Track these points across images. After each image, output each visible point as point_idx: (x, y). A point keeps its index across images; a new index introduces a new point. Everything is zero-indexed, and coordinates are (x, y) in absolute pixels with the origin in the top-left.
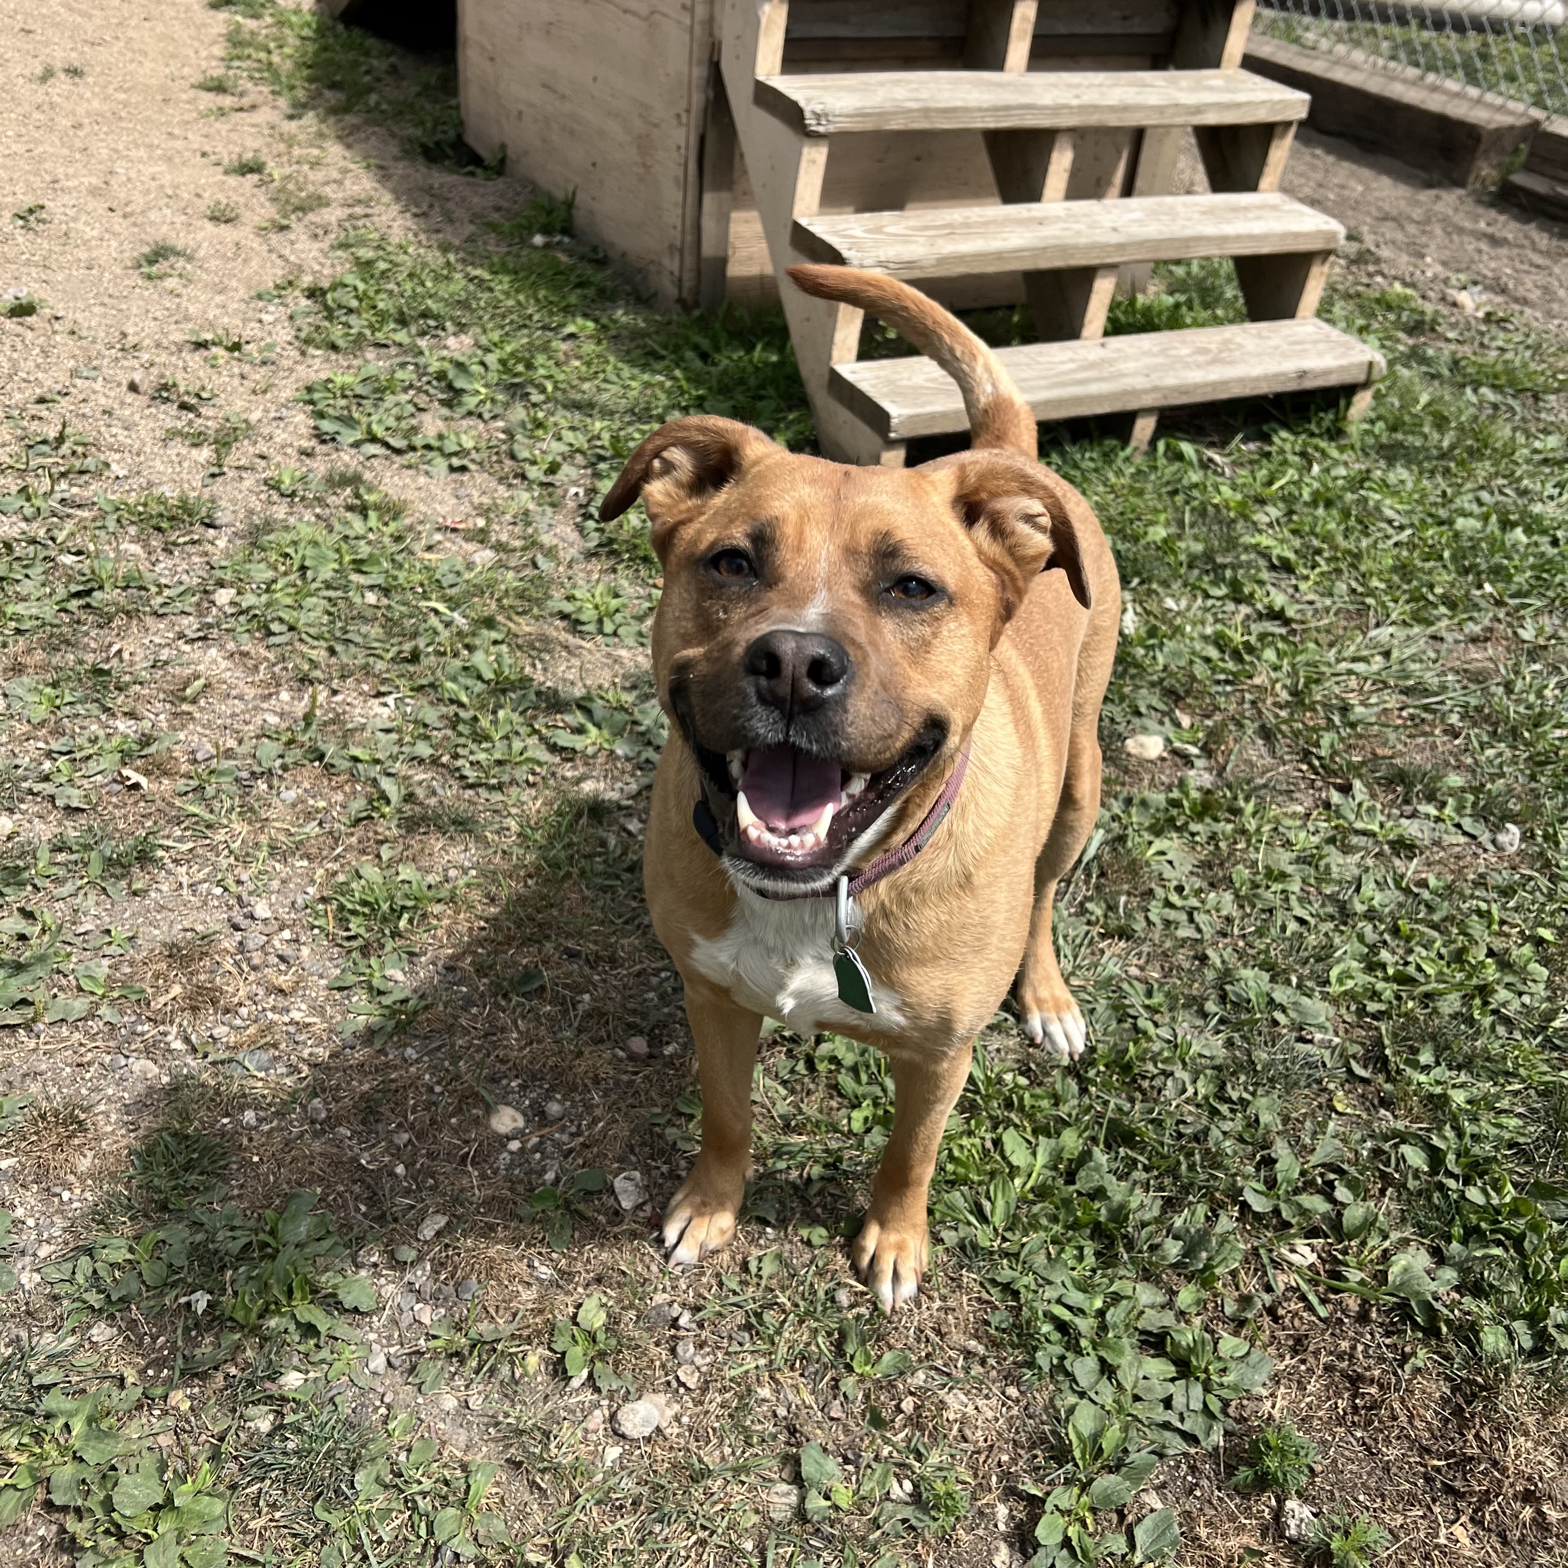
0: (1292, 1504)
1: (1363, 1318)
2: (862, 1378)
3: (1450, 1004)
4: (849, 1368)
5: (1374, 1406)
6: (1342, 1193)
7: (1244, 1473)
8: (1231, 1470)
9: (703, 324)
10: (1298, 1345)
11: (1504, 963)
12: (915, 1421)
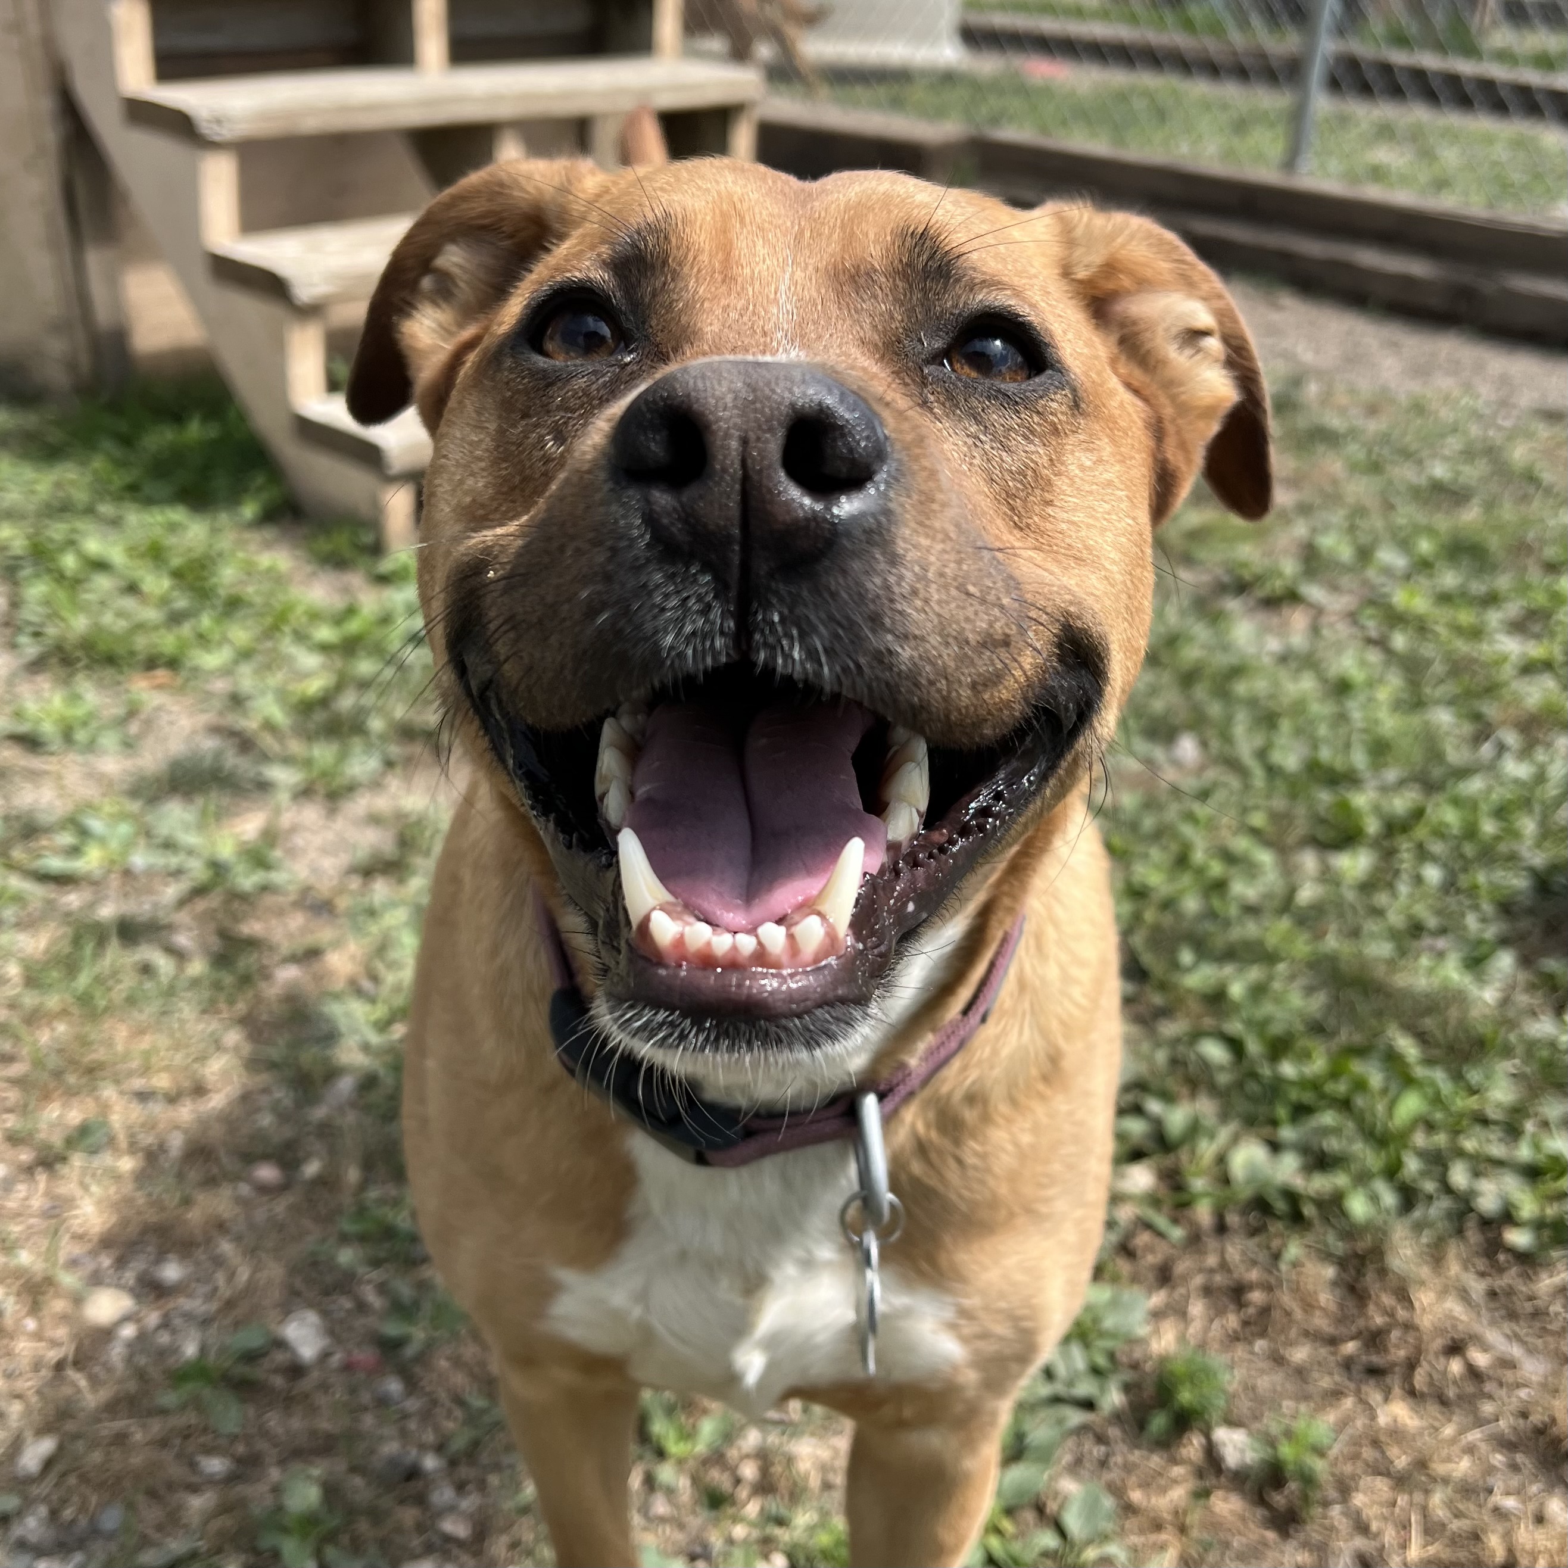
0: (1222, 1434)
1: (1221, 1228)
2: (681, 1462)
3: (1191, 904)
4: (661, 1454)
5: (1265, 1311)
6: (1154, 1106)
7: (1159, 1422)
8: (1141, 1425)
9: (115, 407)
10: (1164, 1276)
11: (1229, 858)
12: (765, 1487)
